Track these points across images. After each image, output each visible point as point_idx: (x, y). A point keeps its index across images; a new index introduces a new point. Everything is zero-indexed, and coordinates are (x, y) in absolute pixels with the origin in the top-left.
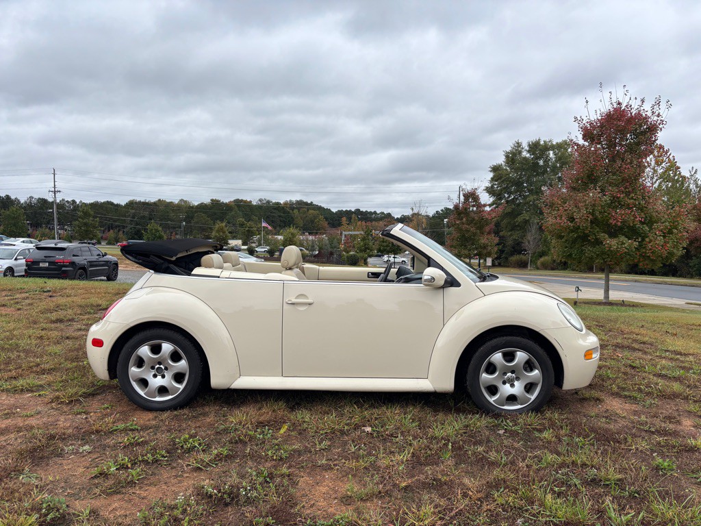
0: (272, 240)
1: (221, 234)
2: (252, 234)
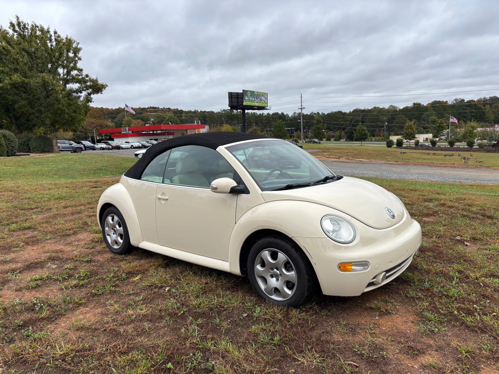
0: (459, 133)
1: (410, 130)
2: (442, 128)
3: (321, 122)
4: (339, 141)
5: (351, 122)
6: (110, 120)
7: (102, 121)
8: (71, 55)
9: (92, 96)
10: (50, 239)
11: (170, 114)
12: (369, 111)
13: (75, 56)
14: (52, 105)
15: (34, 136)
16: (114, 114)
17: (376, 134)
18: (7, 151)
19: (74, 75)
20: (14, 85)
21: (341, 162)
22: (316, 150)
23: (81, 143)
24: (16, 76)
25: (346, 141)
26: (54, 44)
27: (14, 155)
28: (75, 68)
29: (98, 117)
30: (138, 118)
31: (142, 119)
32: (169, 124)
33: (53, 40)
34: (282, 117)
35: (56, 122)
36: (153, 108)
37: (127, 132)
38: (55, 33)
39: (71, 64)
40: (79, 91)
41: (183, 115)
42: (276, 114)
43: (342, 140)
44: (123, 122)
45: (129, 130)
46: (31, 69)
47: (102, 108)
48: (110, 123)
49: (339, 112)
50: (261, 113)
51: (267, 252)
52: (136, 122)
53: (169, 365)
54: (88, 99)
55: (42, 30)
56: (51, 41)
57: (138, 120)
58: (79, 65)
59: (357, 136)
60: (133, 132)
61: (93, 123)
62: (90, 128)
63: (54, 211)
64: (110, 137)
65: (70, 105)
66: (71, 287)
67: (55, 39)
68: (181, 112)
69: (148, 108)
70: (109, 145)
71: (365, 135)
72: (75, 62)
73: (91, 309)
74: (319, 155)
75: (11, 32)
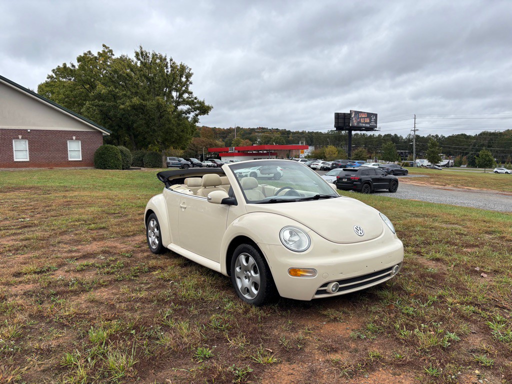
3: (436, 146)
4: (459, 166)
5: (474, 146)
6: (221, 140)
7: (211, 140)
8: (184, 79)
9: (199, 117)
10: (113, 238)
11: (278, 135)
12: (501, 134)
13: (187, 80)
14: (164, 125)
15: (148, 152)
16: (225, 134)
17: (507, 160)
18: (123, 165)
19: (185, 97)
20: (134, 107)
21: (447, 190)
22: (424, 176)
23: (190, 160)
24: (135, 99)
25: (467, 167)
26: (169, 70)
27: (128, 168)
28: (186, 91)
29: (210, 136)
30: (246, 138)
31: (250, 140)
32: (273, 144)
33: (169, 67)
34: (395, 139)
35: (166, 140)
36: (263, 128)
37: (234, 151)
38: (171, 60)
39: (183, 88)
40: (188, 112)
41: (291, 135)
42: (388, 136)
43: (462, 166)
44: (233, 142)
45: (235, 149)
46: (148, 93)
47: (215, 128)
48: (219, 142)
49: (462, 134)
50: (372, 134)
51: (243, 256)
52: (244, 142)
53: (133, 332)
54: (195, 120)
55: (161, 58)
56: (167, 68)
57: (246, 141)
58: (191, 88)
59: (479, 162)
60: (239, 151)
61: (203, 142)
62: (201, 147)
63: (130, 217)
64: (218, 156)
65: (179, 125)
66: (105, 273)
67: (171, 66)
68: (289, 132)
69: (257, 129)
70: (215, 163)
71: (490, 161)
72: (187, 86)
73: (109, 290)
74: (424, 181)
75: (135, 60)
